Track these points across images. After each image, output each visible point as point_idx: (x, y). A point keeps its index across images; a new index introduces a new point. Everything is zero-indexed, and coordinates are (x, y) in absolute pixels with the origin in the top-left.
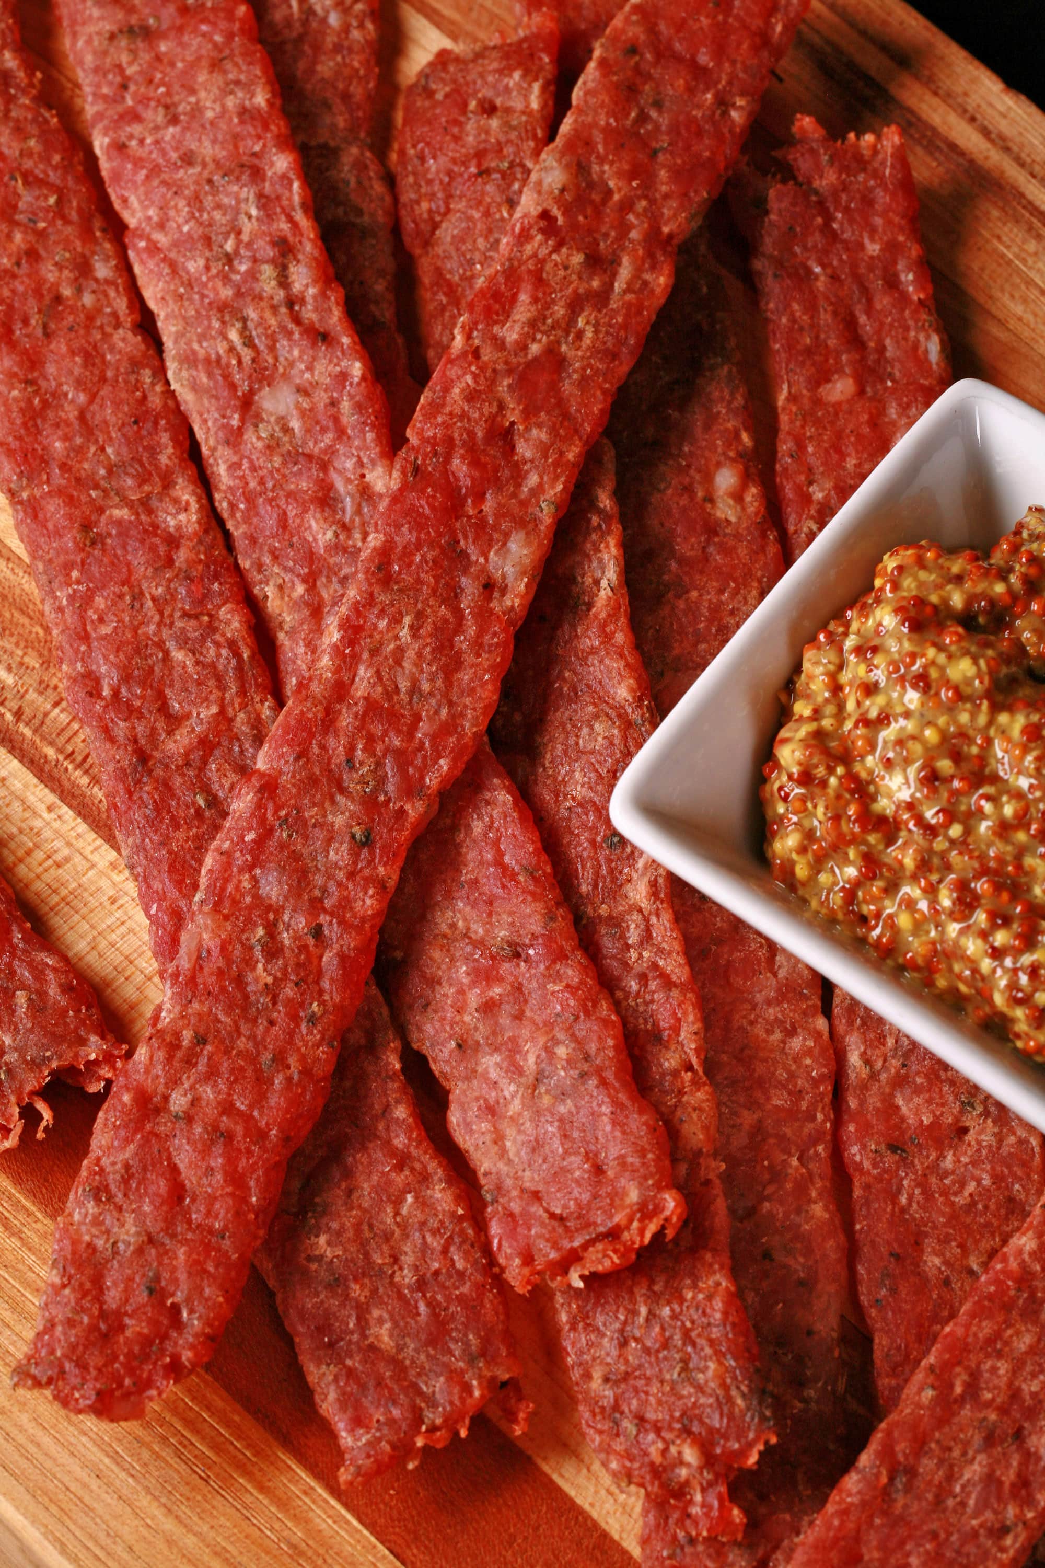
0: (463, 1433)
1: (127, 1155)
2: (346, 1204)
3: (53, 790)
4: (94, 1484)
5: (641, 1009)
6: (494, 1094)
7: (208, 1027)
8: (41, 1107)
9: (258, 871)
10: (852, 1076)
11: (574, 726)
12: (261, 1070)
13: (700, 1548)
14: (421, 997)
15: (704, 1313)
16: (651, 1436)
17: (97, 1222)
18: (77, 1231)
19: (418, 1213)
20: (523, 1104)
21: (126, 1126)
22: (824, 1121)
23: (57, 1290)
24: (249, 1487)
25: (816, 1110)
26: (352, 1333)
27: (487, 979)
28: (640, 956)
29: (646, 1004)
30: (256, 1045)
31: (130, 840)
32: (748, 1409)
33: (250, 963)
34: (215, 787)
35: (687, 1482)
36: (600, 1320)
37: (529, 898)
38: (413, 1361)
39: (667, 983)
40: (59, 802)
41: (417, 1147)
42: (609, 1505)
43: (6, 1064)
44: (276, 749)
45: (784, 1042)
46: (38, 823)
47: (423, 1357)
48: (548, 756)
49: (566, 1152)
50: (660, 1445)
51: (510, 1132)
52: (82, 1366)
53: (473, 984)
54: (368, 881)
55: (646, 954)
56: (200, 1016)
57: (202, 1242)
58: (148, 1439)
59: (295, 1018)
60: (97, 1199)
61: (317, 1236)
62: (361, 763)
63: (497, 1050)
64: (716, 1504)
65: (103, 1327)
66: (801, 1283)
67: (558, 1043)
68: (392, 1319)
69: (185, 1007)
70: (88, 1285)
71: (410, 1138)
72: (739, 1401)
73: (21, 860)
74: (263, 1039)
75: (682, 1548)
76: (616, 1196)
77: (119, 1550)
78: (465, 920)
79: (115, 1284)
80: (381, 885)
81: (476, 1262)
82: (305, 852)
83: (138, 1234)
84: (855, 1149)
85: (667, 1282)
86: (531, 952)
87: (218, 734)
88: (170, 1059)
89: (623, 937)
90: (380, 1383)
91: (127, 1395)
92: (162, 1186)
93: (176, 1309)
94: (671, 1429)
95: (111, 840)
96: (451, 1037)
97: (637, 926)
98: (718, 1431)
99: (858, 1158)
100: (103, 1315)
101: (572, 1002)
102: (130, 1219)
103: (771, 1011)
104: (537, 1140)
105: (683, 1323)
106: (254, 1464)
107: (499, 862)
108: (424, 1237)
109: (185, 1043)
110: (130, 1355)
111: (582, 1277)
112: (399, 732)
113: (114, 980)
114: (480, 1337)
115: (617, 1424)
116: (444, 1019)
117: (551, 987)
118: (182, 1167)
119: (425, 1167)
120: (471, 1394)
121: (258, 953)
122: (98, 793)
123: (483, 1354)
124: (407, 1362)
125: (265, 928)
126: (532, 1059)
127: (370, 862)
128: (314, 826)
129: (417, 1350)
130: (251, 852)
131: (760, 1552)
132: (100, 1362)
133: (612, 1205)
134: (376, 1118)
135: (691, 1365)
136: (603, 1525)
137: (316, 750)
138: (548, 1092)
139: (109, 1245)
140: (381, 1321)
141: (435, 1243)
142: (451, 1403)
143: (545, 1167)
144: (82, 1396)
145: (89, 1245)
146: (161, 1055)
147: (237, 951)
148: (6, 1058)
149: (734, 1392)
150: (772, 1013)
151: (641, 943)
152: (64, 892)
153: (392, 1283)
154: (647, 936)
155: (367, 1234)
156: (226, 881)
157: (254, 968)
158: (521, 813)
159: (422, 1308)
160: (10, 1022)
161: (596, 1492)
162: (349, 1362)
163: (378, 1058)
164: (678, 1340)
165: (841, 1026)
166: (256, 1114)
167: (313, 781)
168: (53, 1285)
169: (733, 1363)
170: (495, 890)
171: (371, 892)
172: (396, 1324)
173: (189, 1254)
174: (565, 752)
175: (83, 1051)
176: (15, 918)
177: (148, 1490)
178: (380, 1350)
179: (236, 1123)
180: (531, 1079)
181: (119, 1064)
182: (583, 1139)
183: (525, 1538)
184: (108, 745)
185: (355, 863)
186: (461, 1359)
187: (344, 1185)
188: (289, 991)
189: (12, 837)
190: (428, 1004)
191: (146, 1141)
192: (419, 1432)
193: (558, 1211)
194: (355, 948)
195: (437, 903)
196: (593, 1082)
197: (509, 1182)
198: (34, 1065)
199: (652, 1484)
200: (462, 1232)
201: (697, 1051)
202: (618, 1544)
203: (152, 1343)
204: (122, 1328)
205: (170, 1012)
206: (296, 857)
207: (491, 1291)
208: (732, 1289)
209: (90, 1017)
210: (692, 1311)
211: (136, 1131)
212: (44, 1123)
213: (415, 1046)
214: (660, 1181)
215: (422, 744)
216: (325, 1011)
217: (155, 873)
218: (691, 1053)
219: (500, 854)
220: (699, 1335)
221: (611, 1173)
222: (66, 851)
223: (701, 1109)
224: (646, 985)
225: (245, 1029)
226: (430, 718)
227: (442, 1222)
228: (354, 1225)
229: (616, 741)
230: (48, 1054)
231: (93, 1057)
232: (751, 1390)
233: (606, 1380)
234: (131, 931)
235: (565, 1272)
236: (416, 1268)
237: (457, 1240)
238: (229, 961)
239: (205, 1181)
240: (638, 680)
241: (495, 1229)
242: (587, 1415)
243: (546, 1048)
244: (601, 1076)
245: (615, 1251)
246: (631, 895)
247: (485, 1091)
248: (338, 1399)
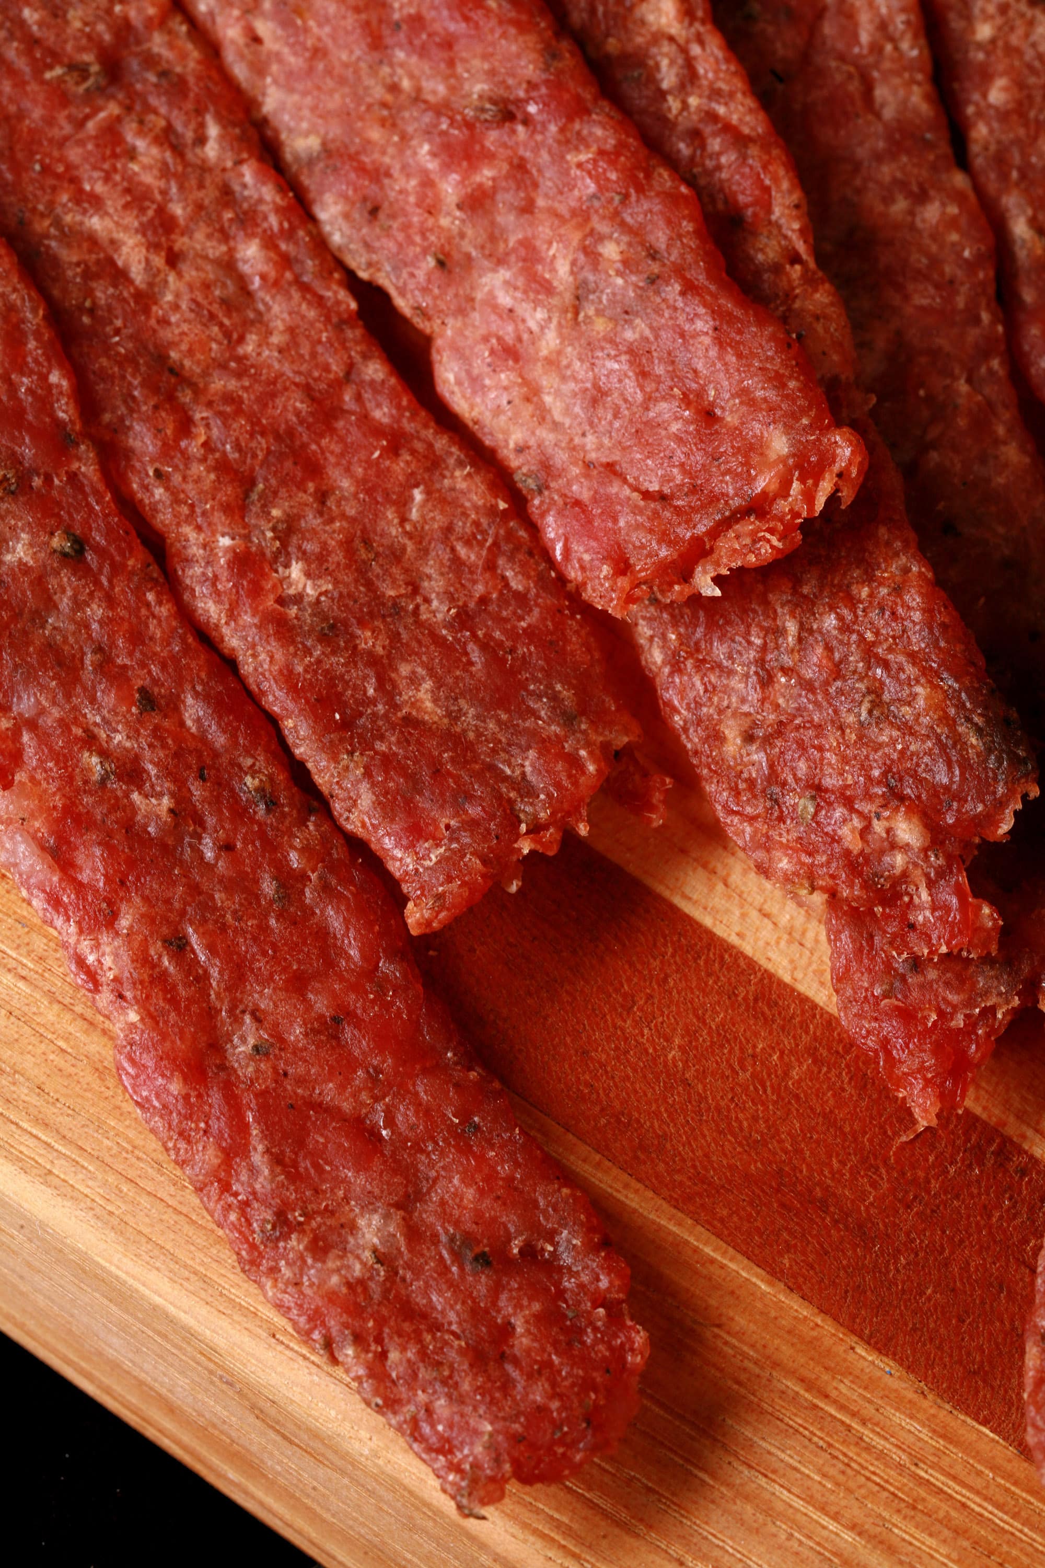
0: (583, 829)
6: (510, 328)
10: (1022, 254)
13: (932, 974)
14: (367, 198)
15: (893, 615)
16: (839, 812)
19: (436, 515)
20: (561, 335)
22: (992, 324)
25: (979, 307)
26: (373, 702)
27: (468, 157)
28: (685, 106)
29: (710, 172)
32: (990, 751)
35: (905, 874)
37: (512, 31)
38: (479, 735)
39: (738, 139)
41: (411, 420)
42: (767, 932)
47: (491, 725)
49: (649, 400)
50: (857, 823)
51: (547, 381)
53: (446, 168)
55: (693, 101)
61: (287, 566)
63: (501, 261)
64: (955, 901)
67: (601, 238)
68: (432, 674)
71: (399, 407)
72: (974, 740)
75: (903, 978)
76: (751, 449)
77: (23, 1092)
78: (411, 76)
81: (538, 579)
85: (822, 578)
86: (531, 109)
89: (651, 79)
90: (438, 773)
94: (868, 797)
96: (425, 251)
97: (672, 63)
98: (947, 788)
101: (613, 176)
103: (884, 169)
104: (596, 386)
105: (861, 636)
108: (453, 550)
111: (718, 580)
114: (571, 686)
115: (777, 802)
116: (408, 226)
117: (571, 157)
119: (430, 446)
120: (582, 768)
123: (583, 710)
124: (471, 735)
126: (563, 269)
129: (478, 717)
131: (1026, 969)
133: (747, 464)
134: (337, 384)
135: (886, 697)
136: (763, 962)
138: (599, 313)
140: (414, 681)
141: (472, 556)
142: (558, 785)
143: (617, 424)
149: (963, 728)
150: (887, 171)
153: (418, 623)
154: (690, 76)
155: (363, 554)
159: (475, 654)
161: (744, 916)
162: (381, 747)
164: (855, 660)
165: (992, 182)
169: (953, 684)
170: (452, 26)
172: (439, 683)
177: (52, 997)
178: (424, 723)
180: (568, 297)
182: (674, 375)
183: (650, 997)
187: (311, 486)
190: (380, 206)
192: (518, 836)
193: (654, 487)
196: (673, 290)
197: (560, 458)
199: (851, 886)
200: (510, 535)
201: (802, 231)
202: (793, 990)
207: (572, 617)
208: (930, 575)
210: (874, 615)
214: (819, 418)
218: (794, 237)
220: (890, 650)
221: (730, 419)
223: (826, 317)
224: (704, 148)
227: (477, 524)
228: (341, 543)
232: (988, 721)
233: (749, 738)
235: (686, 576)
236: (450, 597)
237: (506, 547)
241: (552, 529)
242: (724, 797)
243: (586, 251)
244: (684, 278)
245: (771, 531)
246: (651, 18)
247: (495, 324)
248: (378, 803)
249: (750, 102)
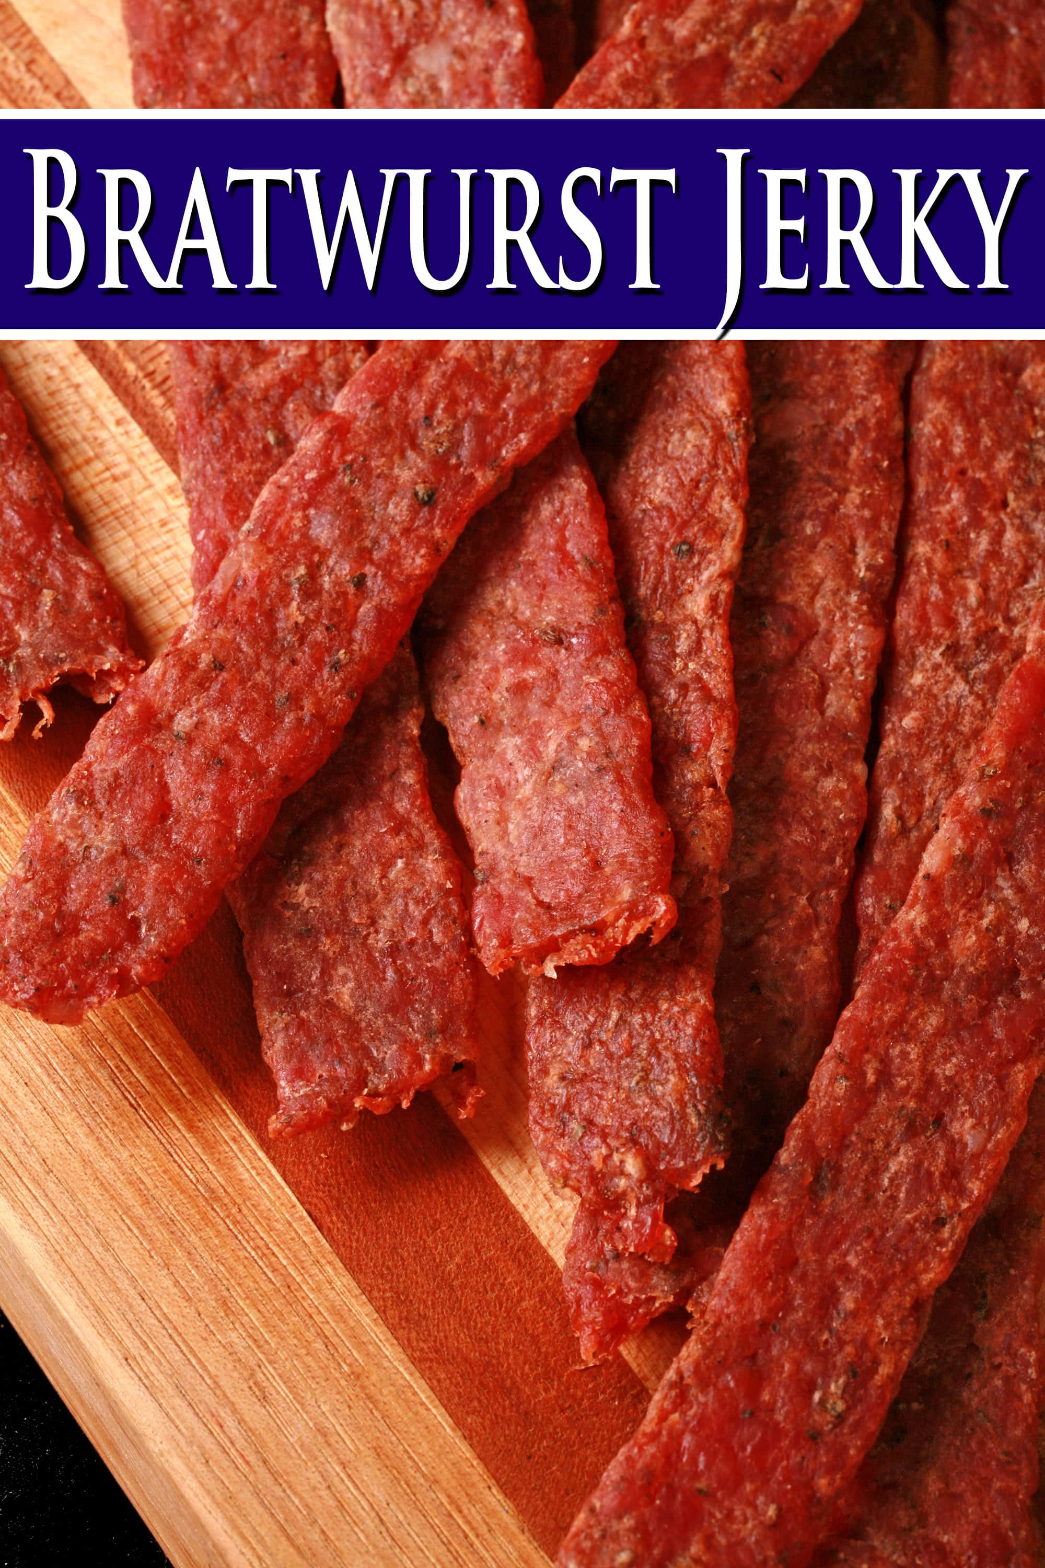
0: (405, 1105)
1: (119, 765)
2: (334, 857)
3: (126, 405)
4: (21, 1091)
5: (675, 718)
6: (507, 775)
7: (228, 654)
8: (44, 706)
9: (312, 512)
10: (882, 829)
11: (667, 430)
12: (273, 706)
13: (625, 1265)
14: (453, 668)
15: (676, 1026)
16: (597, 1141)
17: (74, 824)
18: (53, 829)
19: (405, 879)
20: (534, 789)
21: (123, 736)
22: (843, 866)
23: (19, 883)
24: (178, 1123)
25: (836, 853)
26: (313, 986)
27: (524, 660)
28: (686, 666)
29: (681, 714)
30: (274, 680)
31: (192, 465)
32: (701, 1129)
33: (284, 599)
34: (289, 427)
35: (624, 1193)
36: (568, 1018)
37: (583, 588)
38: (369, 1025)
39: (707, 695)
40: (129, 418)
41: (418, 815)
42: (543, 1210)
43: (18, 658)
44: (355, 394)
45: (817, 780)
46: (103, 435)
47: (380, 1022)
48: (634, 456)
49: (568, 843)
50: (604, 1151)
51: (515, 815)
52: (27, 958)
53: (509, 663)
54: (422, 540)
55: (691, 666)
56: (222, 642)
57: (176, 863)
58: (85, 1057)
59: (319, 662)
60: (79, 802)
61: (298, 884)
62: (440, 423)
63: (519, 732)
64: (649, 1221)
65: (57, 926)
66: (785, 1022)
67: (581, 734)
68: (356, 979)
69: (209, 631)
70: (51, 883)
71: (413, 804)
72: (694, 1120)
73: (78, 467)
74: (283, 676)
75: (607, 1262)
76: (609, 892)
77: (32, 1160)
78: (515, 600)
79: (79, 887)
80: (435, 548)
81: (454, 938)
82: (364, 501)
83: (113, 843)
84: (869, 902)
85: (645, 990)
86: (574, 640)
87: (303, 375)
88: (182, 678)
89: (672, 644)
90: (330, 1040)
91: (67, 997)
92: (147, 801)
93: (135, 924)
94: (618, 1136)
95: (174, 464)
96: (475, 712)
97: (689, 636)
98: (666, 1145)
99: (870, 911)
100: (60, 915)
101: (605, 697)
102: (108, 827)
103: (810, 747)
104: (540, 828)
105: (653, 1033)
106: (188, 1101)
107: (560, 548)
108: (406, 904)
109: (202, 666)
110: (79, 958)
111: (557, 968)
112: (484, 398)
113: (148, 600)
114: (442, 1013)
115: (564, 1124)
116: (472, 693)
117: (586, 678)
118: (172, 786)
119: (423, 836)
120: (421, 1066)
121: (295, 592)
122: (170, 416)
123: (442, 1030)
124: (363, 1024)
125: (307, 567)
126: (552, 747)
127: (428, 522)
128: (379, 476)
129: (375, 1015)
130: (309, 491)
131: (686, 1280)
132: (47, 958)
133: (602, 900)
134: (383, 779)
135: (651, 1077)
136: (533, 1229)
137: (396, 401)
138: (562, 781)
139: (81, 849)
140: (344, 979)
141: (417, 912)
142: (399, 1071)
143: (543, 854)
144: (21, 990)
145: (61, 845)
146: (174, 673)
147: (275, 585)
148: (19, 652)
149: (690, 1110)
150: (811, 749)
151: (690, 654)
152: (115, 506)
153: (364, 944)
154: (697, 648)
155: (349, 890)
156: (278, 515)
157: (287, 605)
158: (593, 504)
159: (390, 974)
160: (31, 617)
161: (533, 1195)
162: (303, 1014)
163: (397, 721)
164: (643, 1049)
165: (881, 777)
166: (258, 748)
167: (387, 432)
168: (15, 877)
169: (695, 1080)
170: (551, 575)
171: (423, 551)
172: (359, 985)
173: (160, 872)
174: (652, 455)
175: (98, 659)
176: (59, 519)
177: (74, 1107)
178: (337, 1007)
179: (236, 753)
180: (548, 766)
181: (132, 678)
182: (588, 833)
183: (450, 1227)
184: (189, 367)
185: (412, 520)
186: (419, 1031)
187: (335, 839)
188: (318, 634)
189: (74, 443)
190: (459, 676)
191: (141, 754)
192: (360, 1094)
193: (547, 900)
194: (395, 604)
195: (489, 579)
196: (609, 778)
197: (503, 864)
198: (46, 664)
199: (588, 1190)
200: (447, 906)
201: (723, 768)
202: (545, 1251)
203: (104, 951)
204: (77, 931)
205: (193, 633)
206: (354, 503)
207: (464, 970)
208: (710, 1008)
209: (113, 629)
210: (663, 1022)
211: (132, 743)
212: (43, 722)
213: (438, 717)
214: (656, 884)
215: (505, 415)
216: (351, 660)
217: (210, 500)
218: (717, 770)
219: (563, 540)
220: (666, 1048)
221: (608, 870)
222: (125, 467)
223: (715, 827)
224: (685, 697)
225: (265, 663)
226: (519, 391)
227: (428, 893)
228: (338, 880)
229: (705, 451)
230: (62, 655)
231: (107, 666)
232: (707, 1110)
233: (563, 1078)
234: (176, 556)
235: (541, 962)
236: (392, 934)
237: (440, 913)
238: (263, 594)
239: (192, 804)
240: (741, 396)
241: (480, 907)
242: (536, 1111)
243: (569, 738)
244: (618, 773)
245: (595, 946)
246: (689, 605)
247: (498, 771)
248: (284, 1048)
249: (725, 677)
